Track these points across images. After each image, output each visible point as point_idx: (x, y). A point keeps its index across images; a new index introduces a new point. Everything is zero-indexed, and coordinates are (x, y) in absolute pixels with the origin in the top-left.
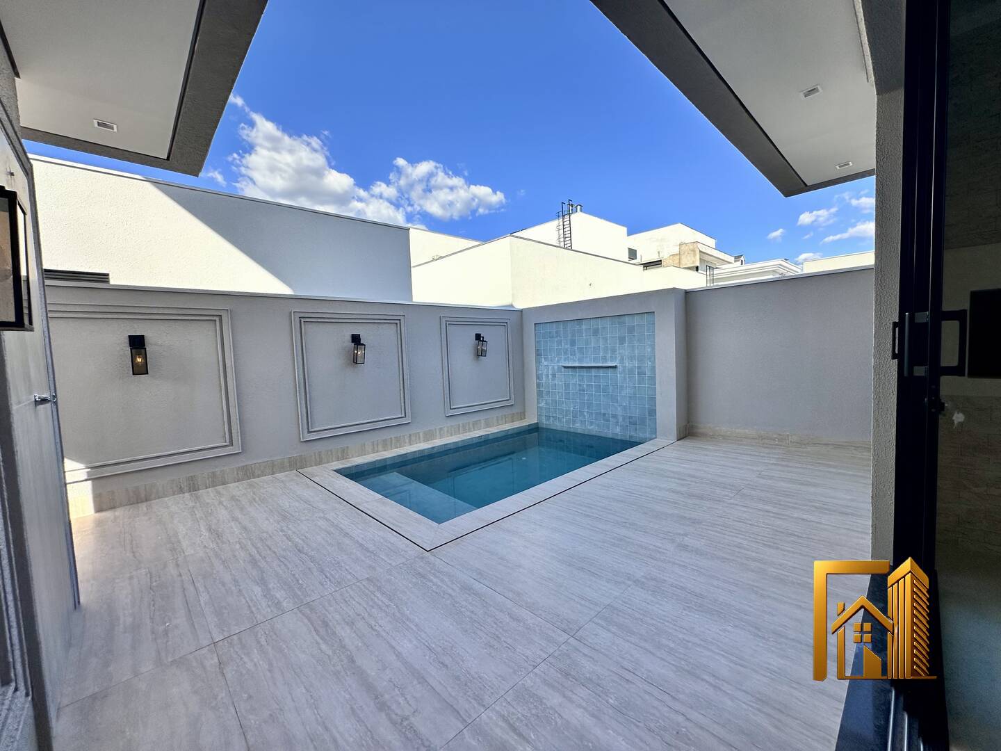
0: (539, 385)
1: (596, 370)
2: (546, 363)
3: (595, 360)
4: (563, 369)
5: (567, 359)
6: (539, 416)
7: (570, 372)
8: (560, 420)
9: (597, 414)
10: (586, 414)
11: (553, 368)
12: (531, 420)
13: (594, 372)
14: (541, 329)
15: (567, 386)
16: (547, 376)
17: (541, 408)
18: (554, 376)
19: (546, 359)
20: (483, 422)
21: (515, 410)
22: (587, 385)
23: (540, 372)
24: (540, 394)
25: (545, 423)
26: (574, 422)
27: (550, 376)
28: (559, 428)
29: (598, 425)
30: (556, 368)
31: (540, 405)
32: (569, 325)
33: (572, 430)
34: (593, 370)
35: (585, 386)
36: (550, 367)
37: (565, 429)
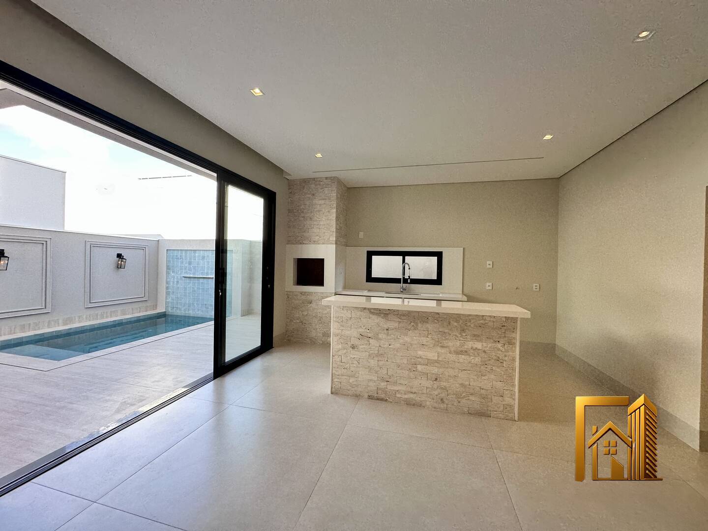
0: (167, 288)
1: (202, 279)
2: (173, 274)
3: (202, 273)
4: (183, 278)
5: (186, 273)
6: (167, 307)
7: (188, 280)
8: (180, 310)
9: (202, 304)
10: (195, 305)
11: (177, 278)
12: (161, 309)
13: (201, 280)
14: (171, 253)
15: (185, 289)
16: (174, 282)
17: (168, 302)
18: (178, 282)
19: (173, 272)
20: (119, 312)
21: (149, 304)
22: (197, 288)
23: (169, 280)
24: (168, 293)
25: (170, 311)
26: (189, 310)
27: (175, 283)
28: (179, 314)
29: (202, 311)
30: (179, 278)
31: (168, 300)
32: (188, 252)
33: (187, 315)
34: (201, 279)
35: (196, 289)
36: (176, 277)
37: (183, 315)
